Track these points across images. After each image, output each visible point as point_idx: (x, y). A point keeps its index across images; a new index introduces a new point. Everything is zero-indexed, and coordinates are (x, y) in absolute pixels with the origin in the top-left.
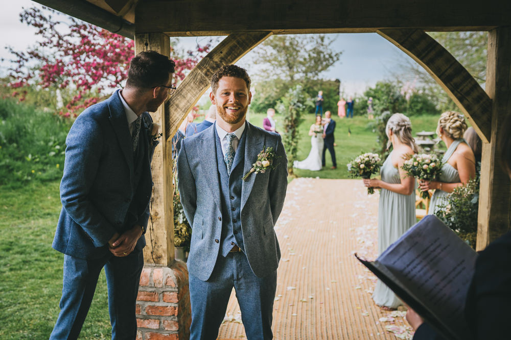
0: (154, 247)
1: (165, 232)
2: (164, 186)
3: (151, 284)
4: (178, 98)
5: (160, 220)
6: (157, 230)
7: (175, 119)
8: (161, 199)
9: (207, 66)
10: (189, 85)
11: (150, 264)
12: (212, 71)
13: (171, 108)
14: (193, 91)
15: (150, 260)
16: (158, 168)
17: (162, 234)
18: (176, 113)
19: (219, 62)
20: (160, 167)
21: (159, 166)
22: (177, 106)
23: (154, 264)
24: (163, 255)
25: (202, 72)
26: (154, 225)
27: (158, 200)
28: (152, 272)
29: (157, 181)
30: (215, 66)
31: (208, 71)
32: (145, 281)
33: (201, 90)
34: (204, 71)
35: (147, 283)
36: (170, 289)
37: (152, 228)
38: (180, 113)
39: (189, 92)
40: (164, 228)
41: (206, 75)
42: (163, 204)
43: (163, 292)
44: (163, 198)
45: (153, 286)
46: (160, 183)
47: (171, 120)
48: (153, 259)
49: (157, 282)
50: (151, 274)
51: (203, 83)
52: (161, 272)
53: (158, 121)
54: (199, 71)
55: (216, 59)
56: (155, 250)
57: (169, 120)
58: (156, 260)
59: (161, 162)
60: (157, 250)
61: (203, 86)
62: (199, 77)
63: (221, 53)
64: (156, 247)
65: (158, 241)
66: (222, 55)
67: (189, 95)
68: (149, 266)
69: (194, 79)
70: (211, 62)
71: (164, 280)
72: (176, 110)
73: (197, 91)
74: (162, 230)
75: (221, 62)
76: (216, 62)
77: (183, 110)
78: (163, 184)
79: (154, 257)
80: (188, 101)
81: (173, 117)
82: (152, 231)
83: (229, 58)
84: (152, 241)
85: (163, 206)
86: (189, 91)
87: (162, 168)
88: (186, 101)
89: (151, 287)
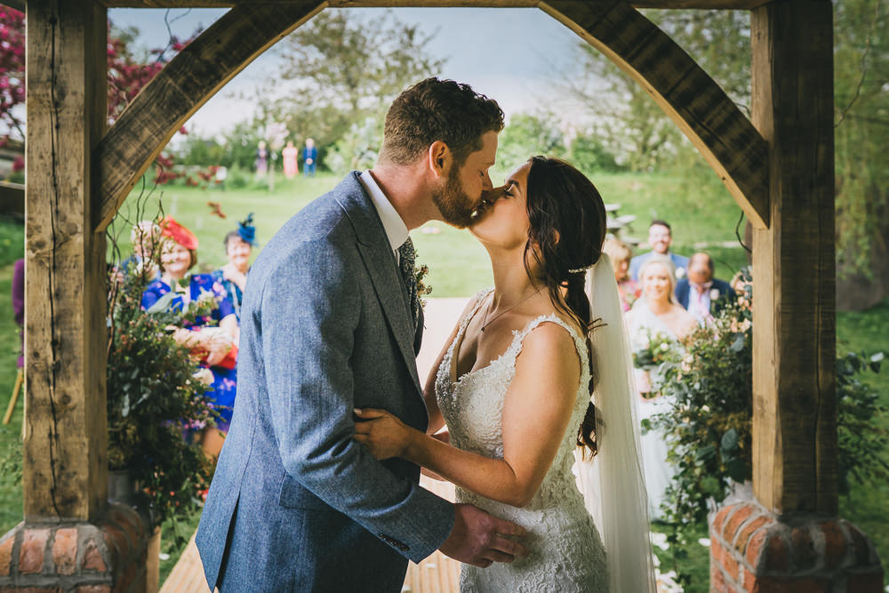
0: (59, 477)
1: (86, 440)
2: (84, 334)
3: (48, 568)
4: (122, 137)
5: (75, 414)
6: (66, 437)
7: (113, 184)
8: (76, 365)
9: (187, 69)
10: (148, 110)
11: (47, 520)
12: (197, 81)
13: (104, 160)
14: (156, 123)
15: (48, 509)
16: (73, 294)
17: (78, 447)
18: (116, 171)
19: (213, 63)
20: (76, 292)
21: (74, 289)
22: (120, 155)
23: (57, 519)
24: (80, 495)
25: (176, 82)
26: (60, 426)
27: (71, 368)
28: (52, 538)
29: (70, 322)
30: (204, 69)
31: (190, 80)
32: (31, 561)
33: (174, 120)
34: (180, 81)
35: (37, 567)
36: (93, 578)
37: (53, 433)
38: (125, 172)
39: (146, 125)
40: (83, 432)
41: (185, 87)
42: (81, 375)
43: (77, 585)
44: (82, 361)
45: (52, 571)
46: (76, 329)
47: (104, 185)
48: (55, 505)
49: (63, 561)
50: (48, 542)
51: (177, 107)
52: (74, 538)
53: (76, 189)
54: (170, 81)
55: (208, 55)
56: (60, 485)
57: (101, 186)
58: (61, 508)
59: (80, 280)
60: (66, 485)
61: (178, 112)
62: (169, 93)
63: (219, 42)
64: (63, 478)
65: (68, 462)
66: (221, 47)
67: (147, 132)
68: (45, 523)
69: (158, 96)
70: (197, 61)
71: (80, 557)
72: (116, 164)
73: (165, 122)
74: (79, 435)
75: (218, 61)
76: (207, 63)
77: (132, 163)
78: (82, 331)
79: (58, 500)
80: (144, 146)
81: (109, 180)
82: (54, 440)
83: (235, 53)
84: (53, 463)
85: (82, 381)
86: (146, 123)
87: (81, 294)
88: (138, 145)
89: (48, 576)
